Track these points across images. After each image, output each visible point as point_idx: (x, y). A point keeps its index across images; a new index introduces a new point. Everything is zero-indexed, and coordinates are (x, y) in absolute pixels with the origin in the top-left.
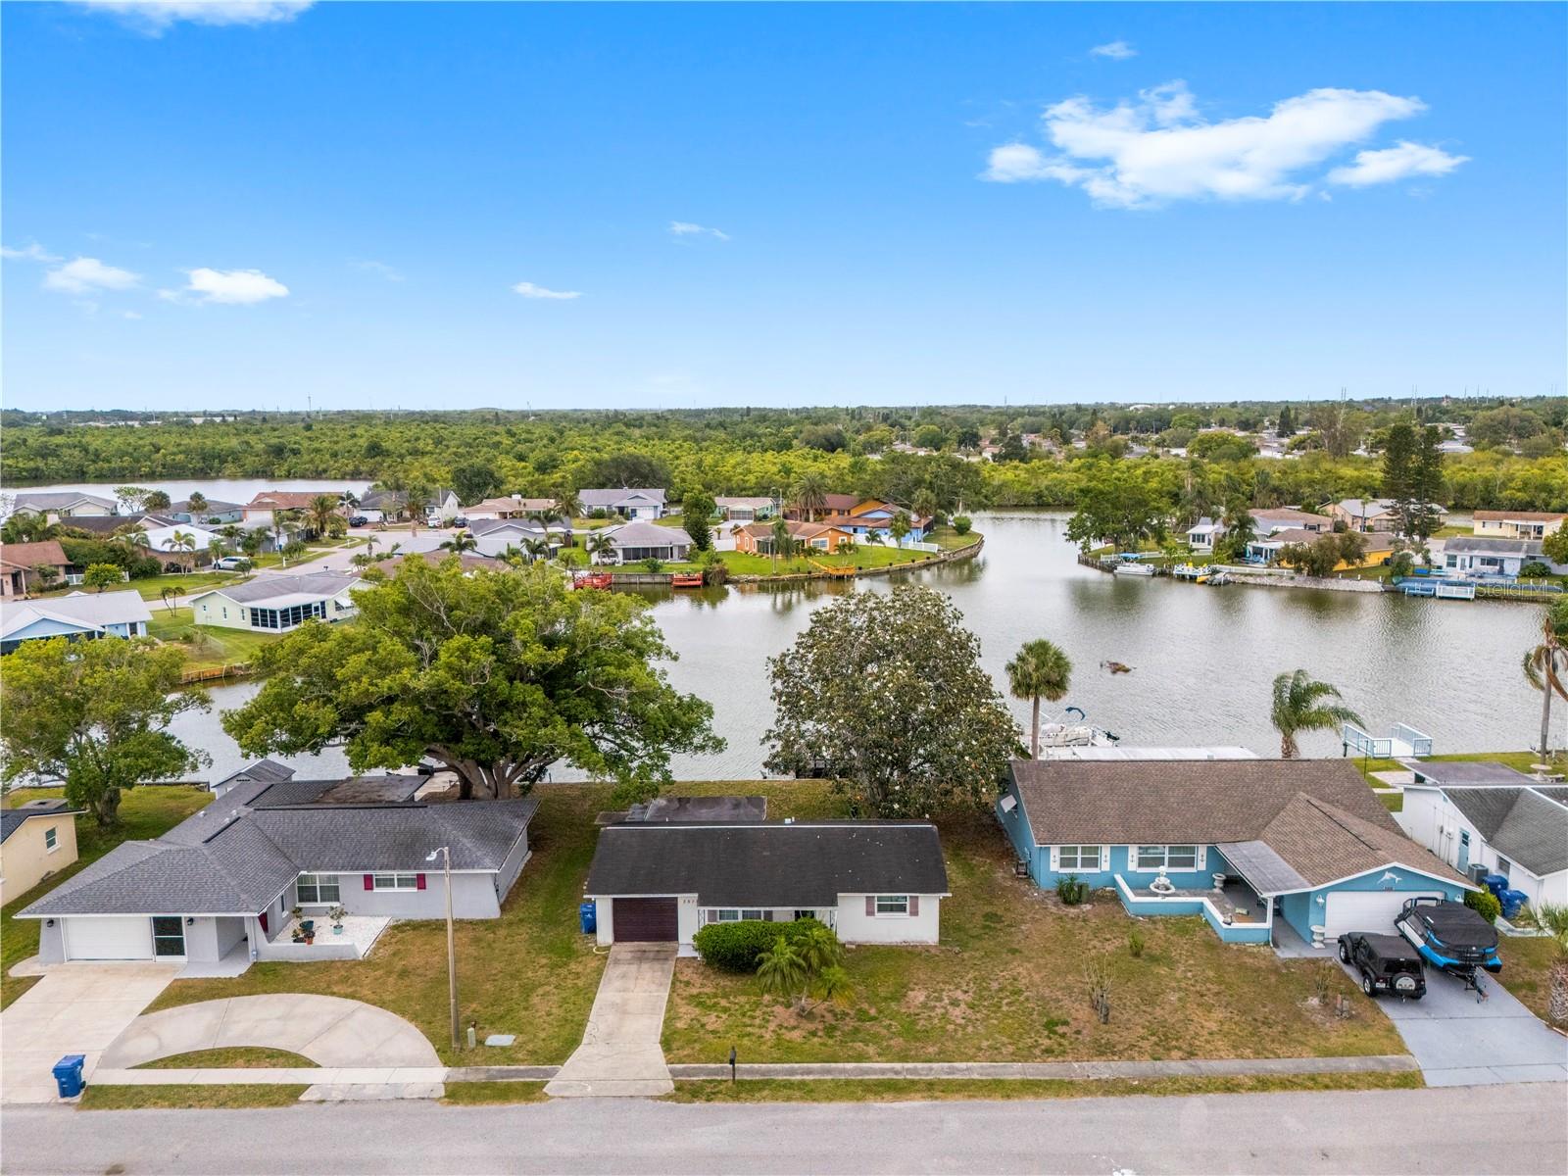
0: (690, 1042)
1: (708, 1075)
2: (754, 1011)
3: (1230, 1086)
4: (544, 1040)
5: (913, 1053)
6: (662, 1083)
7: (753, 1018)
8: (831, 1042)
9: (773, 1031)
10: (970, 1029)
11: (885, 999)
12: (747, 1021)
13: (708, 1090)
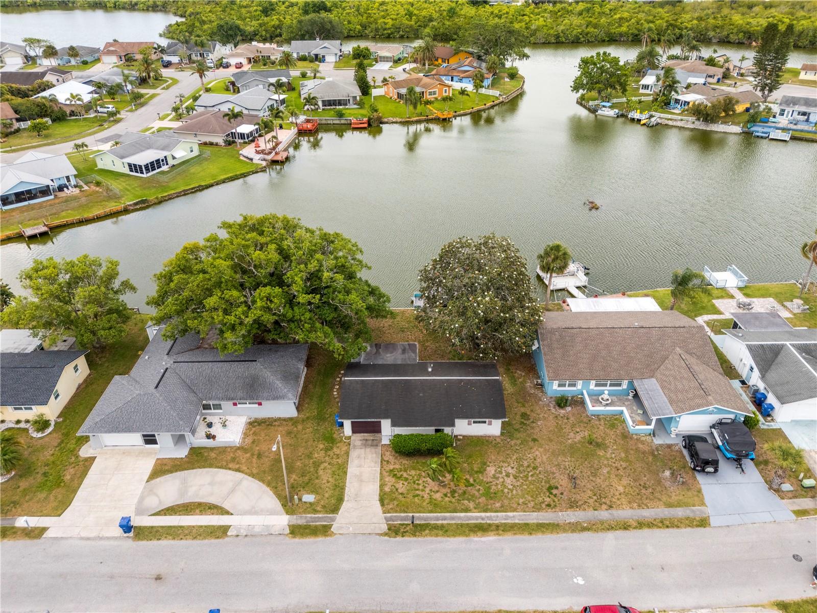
0: (393, 500)
1: (401, 520)
2: (418, 480)
3: (626, 527)
4: (328, 498)
5: (489, 507)
6: (381, 525)
7: (418, 484)
8: (453, 500)
9: (428, 494)
10: (514, 492)
11: (477, 472)
12: (416, 486)
13: (402, 530)
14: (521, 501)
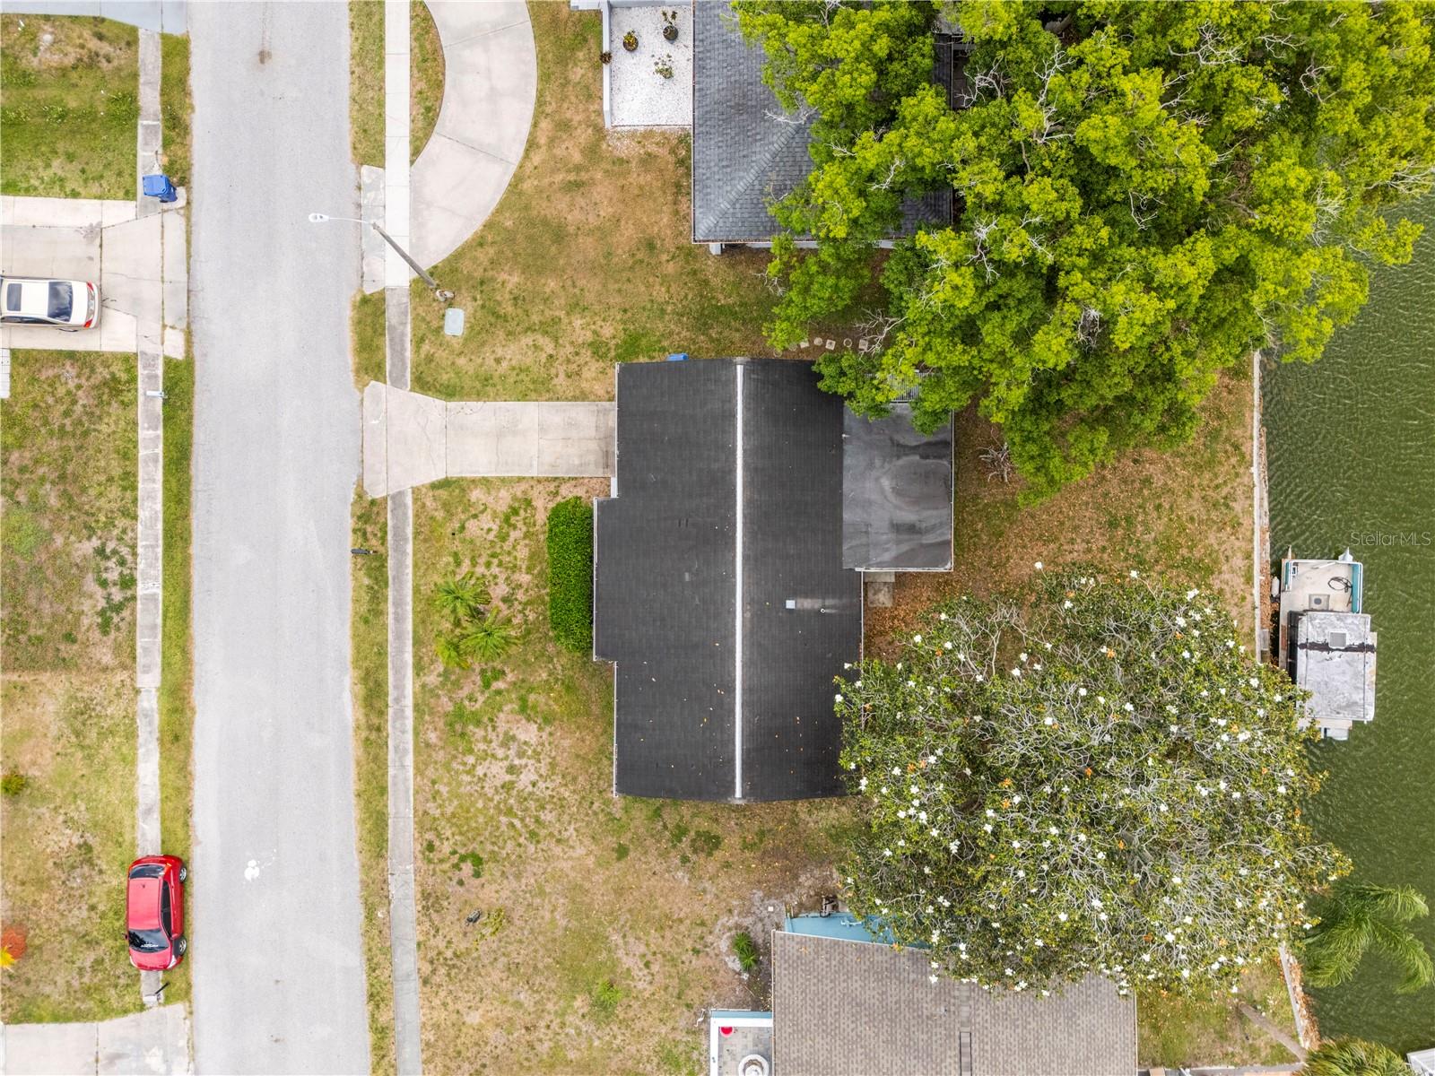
0: (446, 506)
1: (395, 527)
3: (377, 998)
4: (453, 363)
5: (427, 718)
6: (383, 485)
7: (488, 565)
10: (467, 778)
13: (369, 529)
14: (444, 790)
